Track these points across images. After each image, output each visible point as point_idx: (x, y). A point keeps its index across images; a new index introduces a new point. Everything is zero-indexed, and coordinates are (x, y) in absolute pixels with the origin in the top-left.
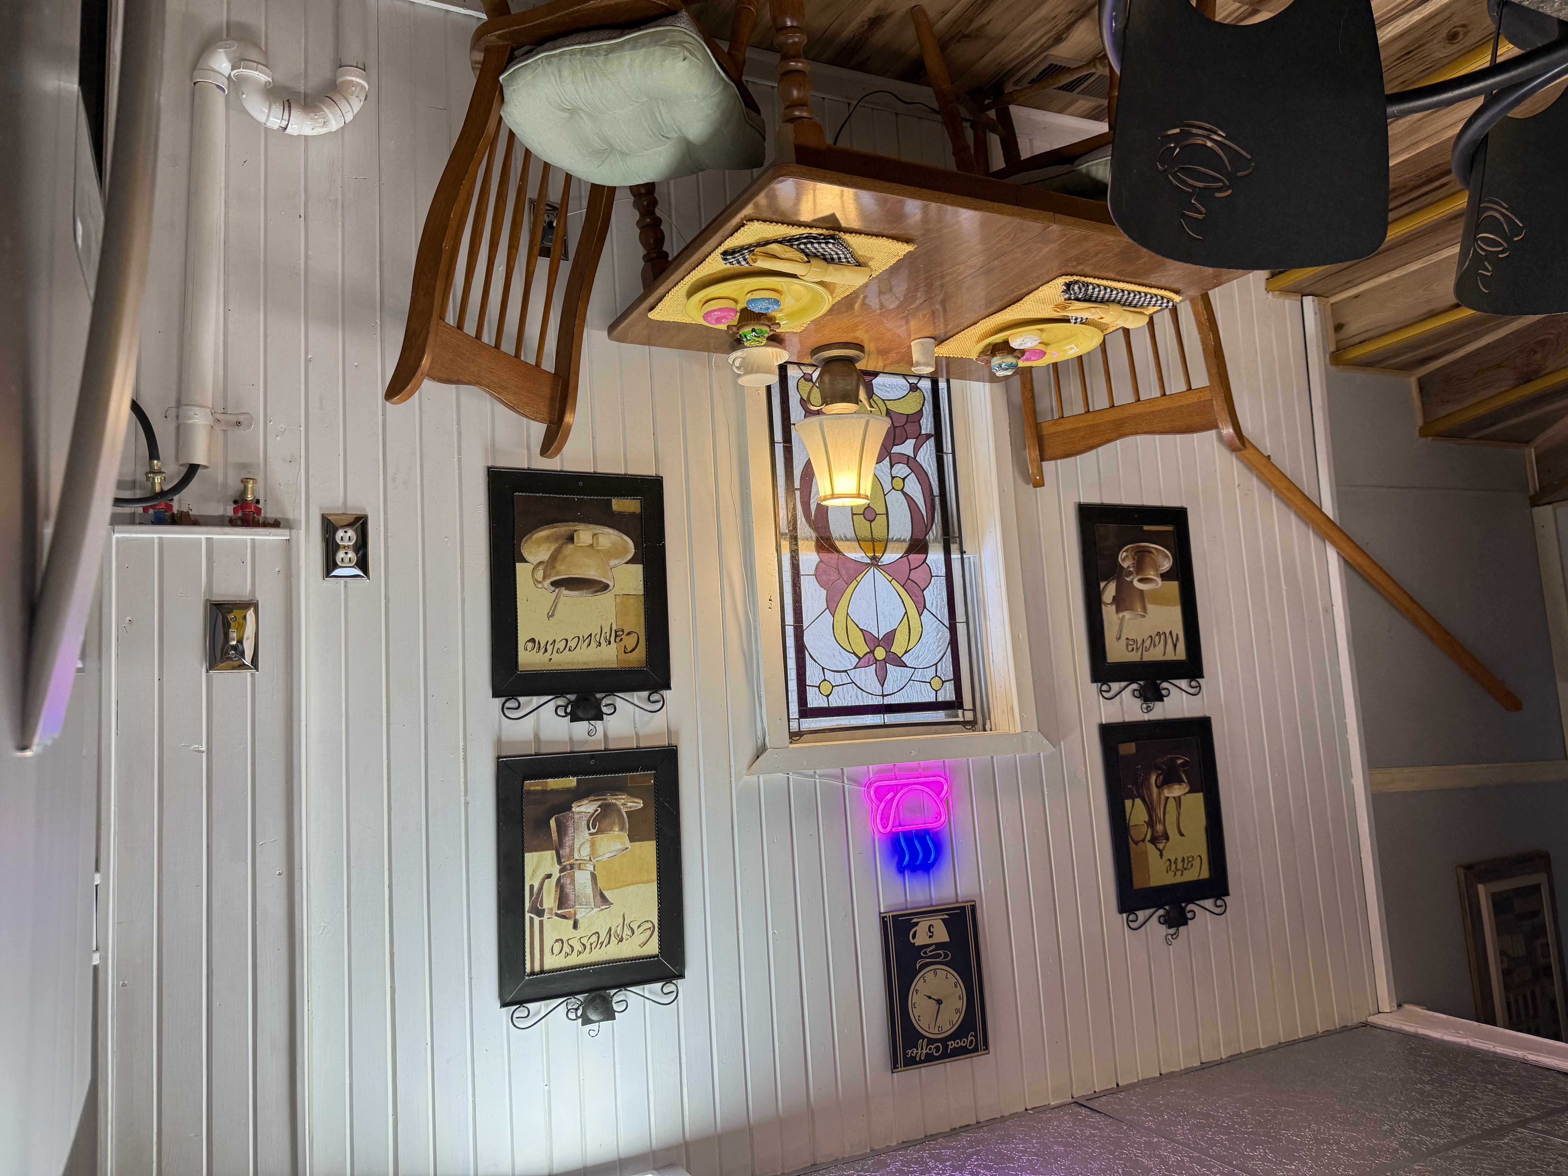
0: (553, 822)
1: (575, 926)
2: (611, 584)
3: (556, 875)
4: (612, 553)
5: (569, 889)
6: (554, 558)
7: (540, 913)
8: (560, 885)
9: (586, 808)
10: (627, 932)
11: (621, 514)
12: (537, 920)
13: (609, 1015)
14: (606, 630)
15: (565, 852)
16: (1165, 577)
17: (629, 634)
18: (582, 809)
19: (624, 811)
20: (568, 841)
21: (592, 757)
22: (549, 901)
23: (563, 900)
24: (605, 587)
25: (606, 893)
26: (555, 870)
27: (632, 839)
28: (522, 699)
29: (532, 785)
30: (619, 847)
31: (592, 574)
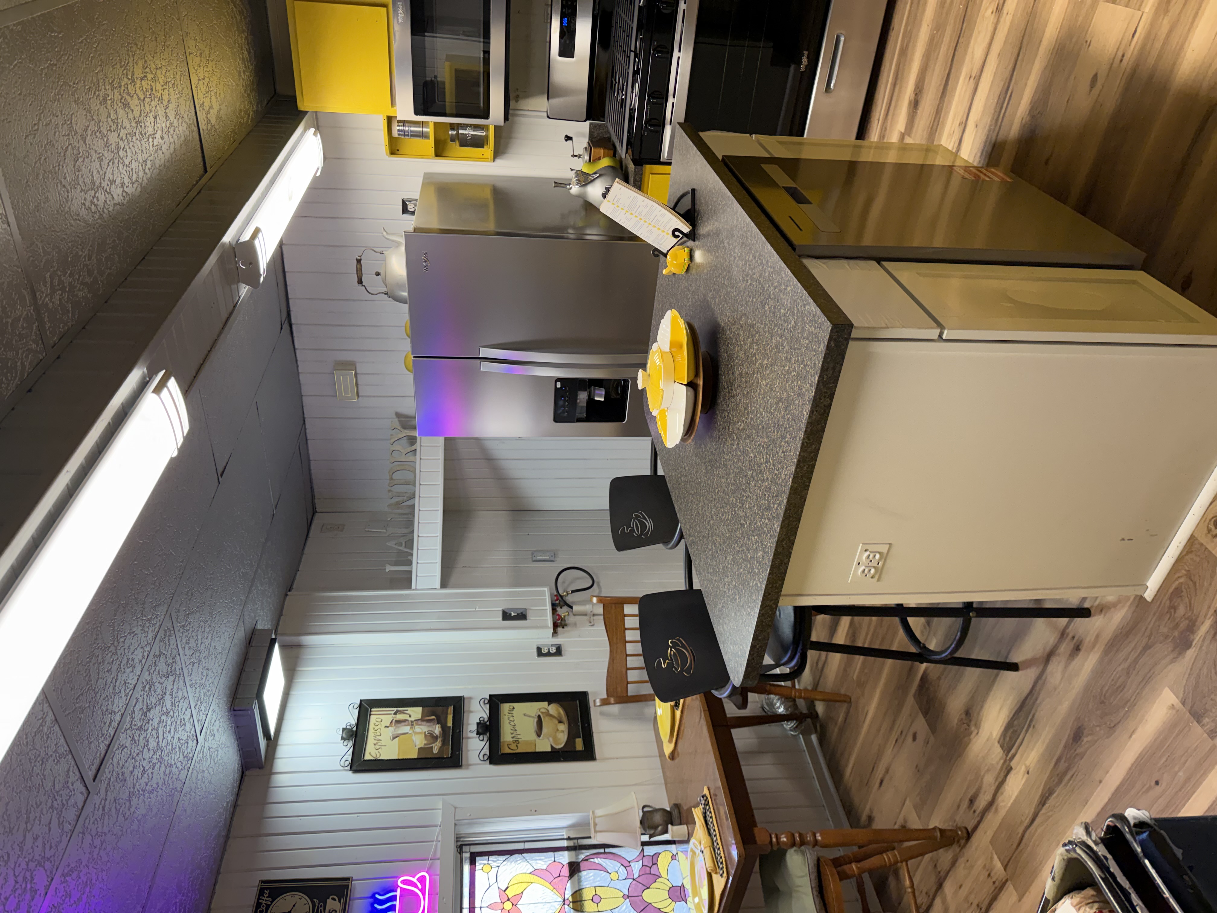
0: (433, 717)
1: (386, 727)
2: (541, 738)
3: (410, 719)
4: (555, 739)
5: (403, 724)
6: (551, 716)
7: (395, 714)
8: (405, 721)
10: (377, 747)
11: (574, 742)
12: (393, 712)
13: (343, 739)
14: (519, 737)
15: (420, 722)
17: (517, 746)
18: (437, 728)
20: (425, 723)
21: (460, 731)
22: (400, 717)
23: (398, 722)
24: (539, 735)
26: (412, 719)
28: (488, 706)
29: (451, 709)
31: (545, 730)
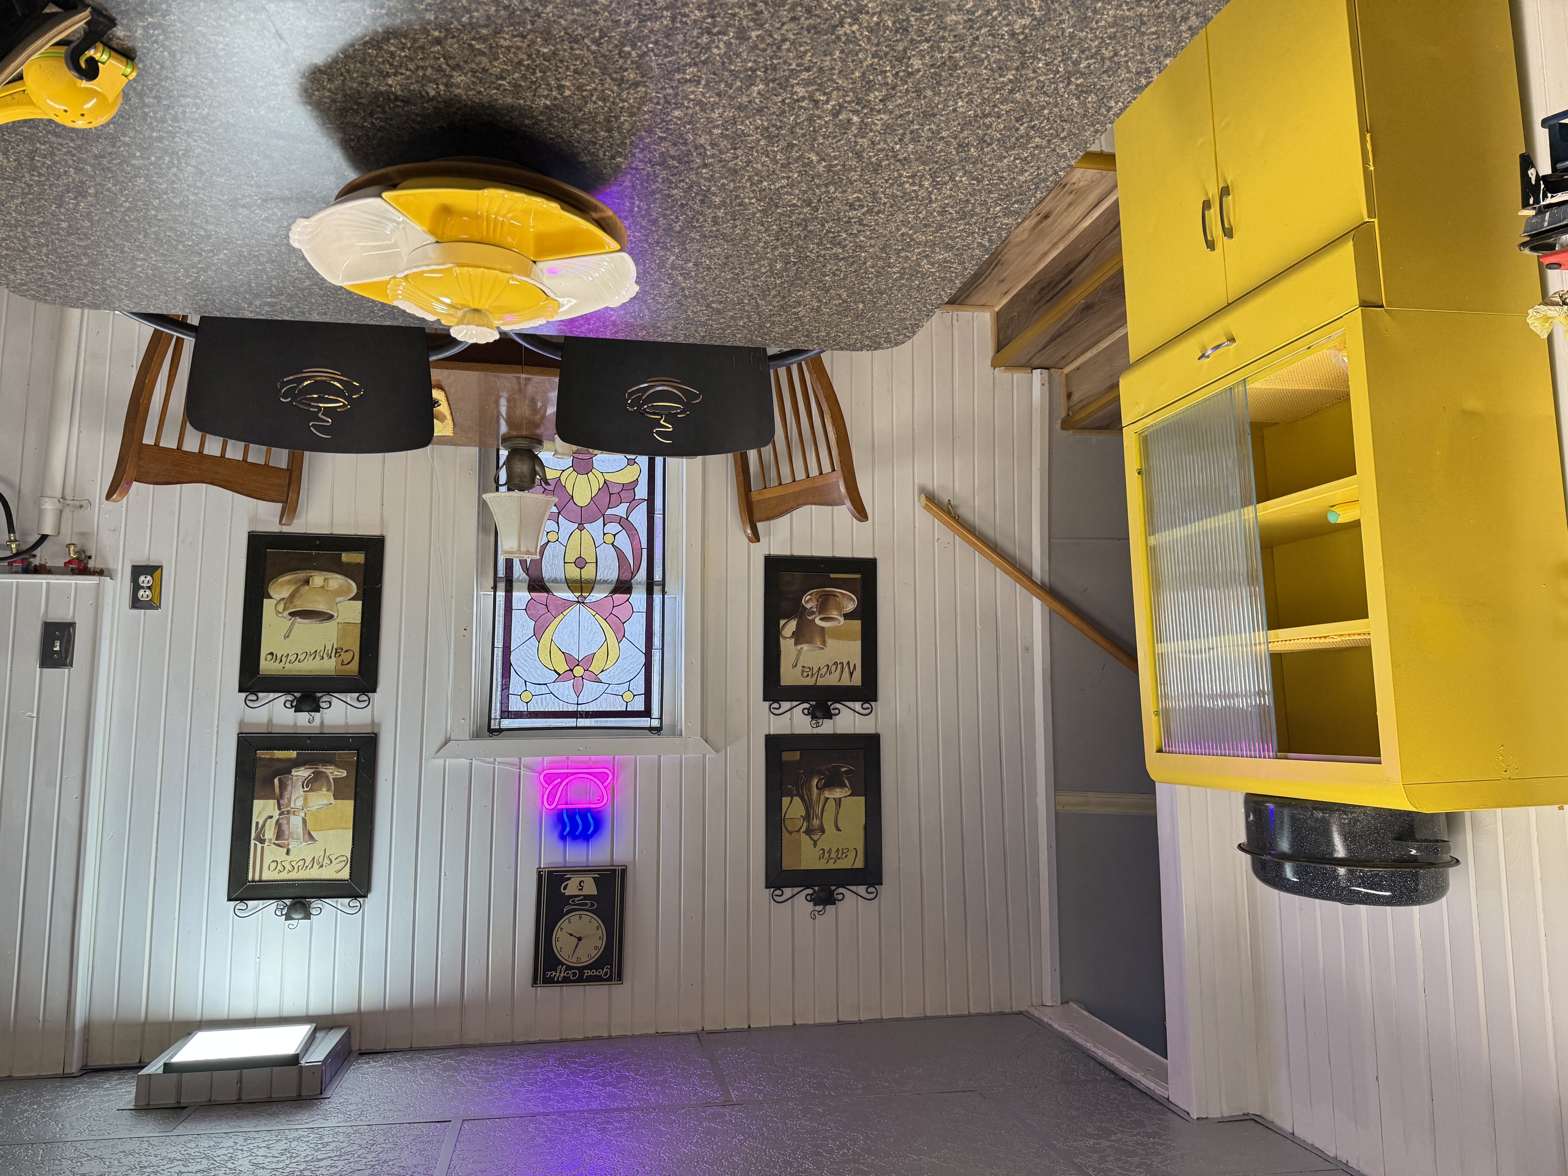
0: (276, 781)
1: (288, 853)
2: (336, 615)
3: (276, 817)
4: (338, 593)
5: (285, 827)
6: (292, 596)
7: (262, 841)
8: (278, 824)
9: (302, 773)
10: (327, 861)
11: (348, 564)
12: (259, 846)
13: (308, 916)
14: (329, 648)
15: (284, 801)
16: (848, 616)
17: (346, 651)
19: (331, 777)
20: (286, 795)
21: (310, 738)
22: (270, 833)
23: (279, 834)
24: (331, 617)
25: (313, 833)
26: (276, 814)
27: (336, 797)
28: (260, 695)
29: (262, 754)
30: (326, 802)
31: (321, 607)
